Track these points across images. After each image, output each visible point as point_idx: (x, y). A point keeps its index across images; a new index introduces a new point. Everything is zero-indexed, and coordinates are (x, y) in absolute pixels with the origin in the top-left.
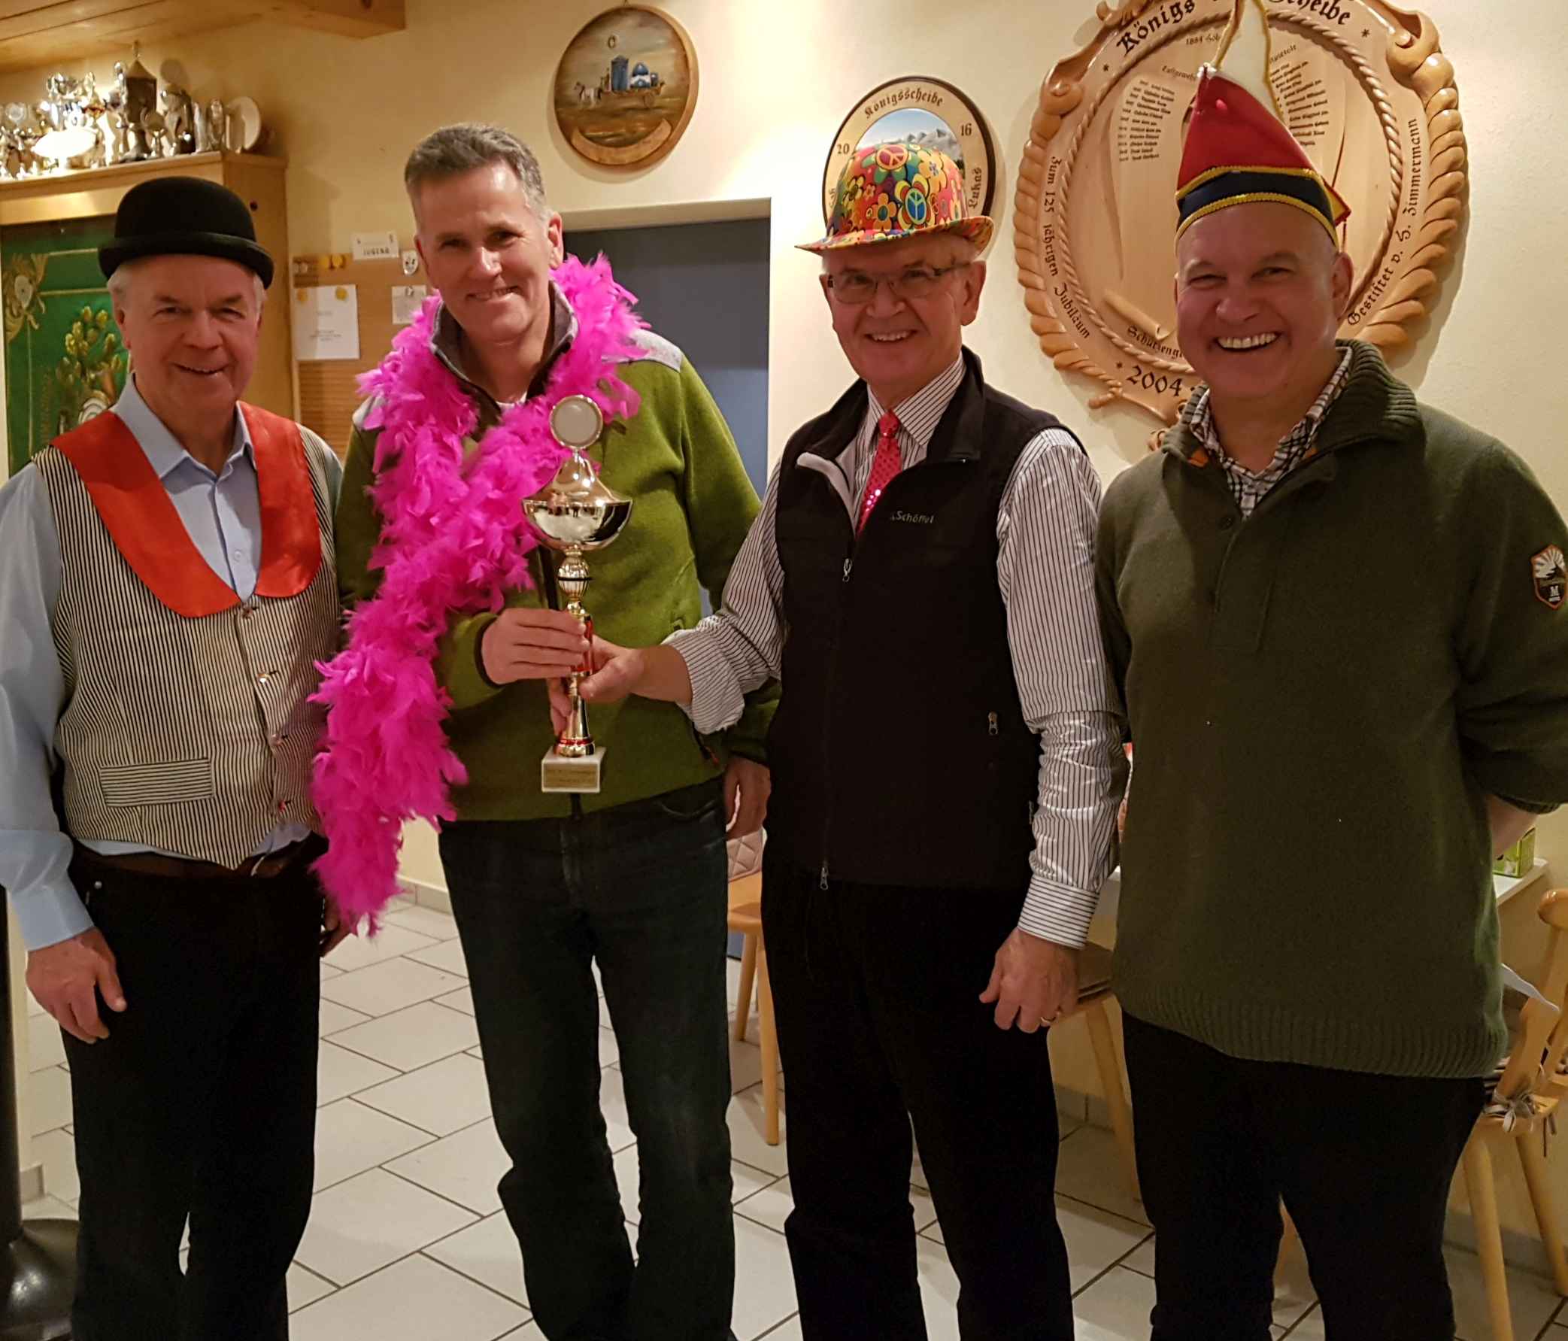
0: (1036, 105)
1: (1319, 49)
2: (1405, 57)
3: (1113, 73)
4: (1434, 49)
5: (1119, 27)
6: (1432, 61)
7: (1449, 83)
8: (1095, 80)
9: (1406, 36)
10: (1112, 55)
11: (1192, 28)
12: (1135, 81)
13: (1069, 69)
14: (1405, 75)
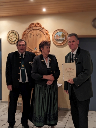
0: (22, 34)
1: (41, 32)
2: (47, 33)
3: (28, 32)
4: (48, 32)
5: (28, 29)
6: (48, 33)
7: (49, 35)
8: (27, 32)
9: (47, 32)
10: (28, 31)
11: (33, 30)
12: (30, 33)
13: (25, 31)
14: (47, 34)
